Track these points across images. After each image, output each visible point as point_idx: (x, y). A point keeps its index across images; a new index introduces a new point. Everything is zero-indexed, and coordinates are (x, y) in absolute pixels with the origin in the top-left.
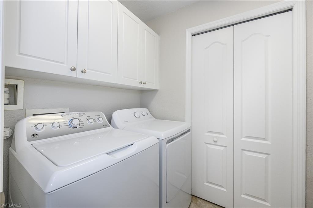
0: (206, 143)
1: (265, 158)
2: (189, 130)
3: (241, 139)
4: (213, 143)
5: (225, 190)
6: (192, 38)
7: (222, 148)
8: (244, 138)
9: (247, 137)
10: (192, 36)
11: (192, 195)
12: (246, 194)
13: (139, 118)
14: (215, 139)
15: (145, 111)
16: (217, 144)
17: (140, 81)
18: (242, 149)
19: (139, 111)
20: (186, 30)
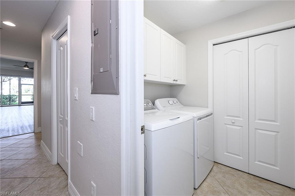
0: (225, 124)
1: (275, 135)
2: (211, 114)
3: (255, 120)
4: (231, 124)
5: (242, 158)
6: (213, 47)
7: (239, 128)
8: (257, 120)
9: (260, 120)
10: (214, 45)
11: (214, 162)
12: (259, 161)
13: (172, 104)
14: (233, 121)
15: (175, 100)
16: (235, 124)
17: (174, 79)
18: (255, 129)
19: (171, 100)
20: (208, 41)
